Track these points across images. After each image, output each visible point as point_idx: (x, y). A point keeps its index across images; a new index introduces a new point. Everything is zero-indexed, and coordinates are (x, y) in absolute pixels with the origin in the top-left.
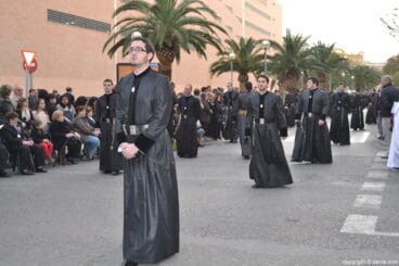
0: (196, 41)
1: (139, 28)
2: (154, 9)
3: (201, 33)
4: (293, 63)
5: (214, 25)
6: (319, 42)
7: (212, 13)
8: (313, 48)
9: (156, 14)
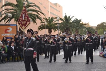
0: (33, 18)
1: (11, 13)
2: (16, 5)
3: (34, 15)
4: (68, 26)
5: (39, 12)
6: (76, 19)
7: (39, 7)
8: (74, 21)
9: (17, 7)
